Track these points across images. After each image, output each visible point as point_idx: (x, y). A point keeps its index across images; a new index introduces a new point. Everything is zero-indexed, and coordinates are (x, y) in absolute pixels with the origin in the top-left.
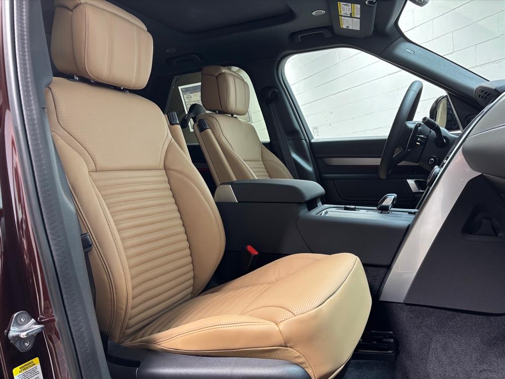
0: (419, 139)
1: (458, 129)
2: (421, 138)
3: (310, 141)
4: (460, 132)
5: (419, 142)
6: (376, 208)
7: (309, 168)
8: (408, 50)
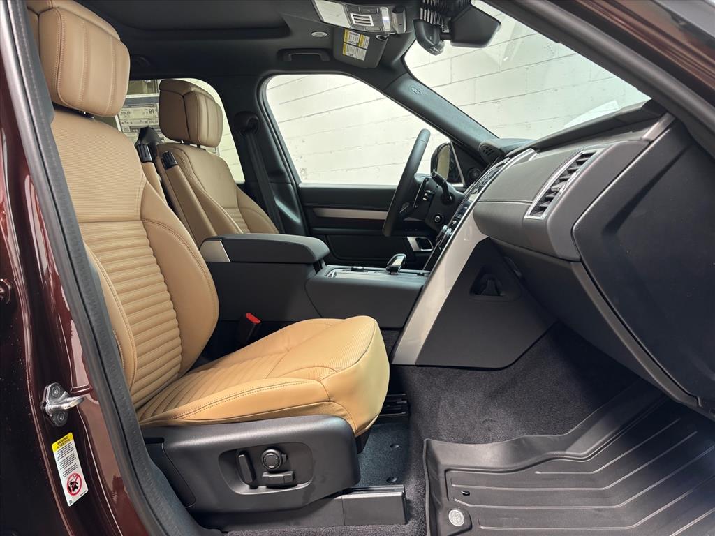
0: (426, 195)
1: (459, 181)
2: (428, 193)
3: (297, 186)
4: (461, 185)
5: (425, 197)
6: (385, 269)
7: (296, 219)
8: (413, 89)
